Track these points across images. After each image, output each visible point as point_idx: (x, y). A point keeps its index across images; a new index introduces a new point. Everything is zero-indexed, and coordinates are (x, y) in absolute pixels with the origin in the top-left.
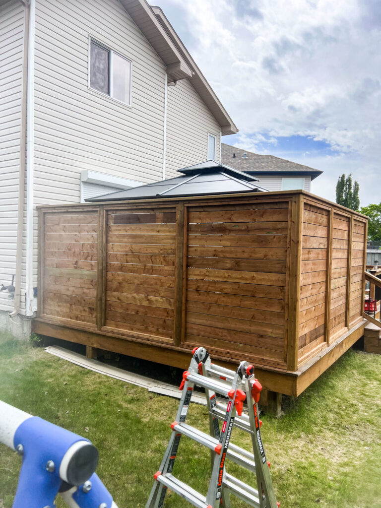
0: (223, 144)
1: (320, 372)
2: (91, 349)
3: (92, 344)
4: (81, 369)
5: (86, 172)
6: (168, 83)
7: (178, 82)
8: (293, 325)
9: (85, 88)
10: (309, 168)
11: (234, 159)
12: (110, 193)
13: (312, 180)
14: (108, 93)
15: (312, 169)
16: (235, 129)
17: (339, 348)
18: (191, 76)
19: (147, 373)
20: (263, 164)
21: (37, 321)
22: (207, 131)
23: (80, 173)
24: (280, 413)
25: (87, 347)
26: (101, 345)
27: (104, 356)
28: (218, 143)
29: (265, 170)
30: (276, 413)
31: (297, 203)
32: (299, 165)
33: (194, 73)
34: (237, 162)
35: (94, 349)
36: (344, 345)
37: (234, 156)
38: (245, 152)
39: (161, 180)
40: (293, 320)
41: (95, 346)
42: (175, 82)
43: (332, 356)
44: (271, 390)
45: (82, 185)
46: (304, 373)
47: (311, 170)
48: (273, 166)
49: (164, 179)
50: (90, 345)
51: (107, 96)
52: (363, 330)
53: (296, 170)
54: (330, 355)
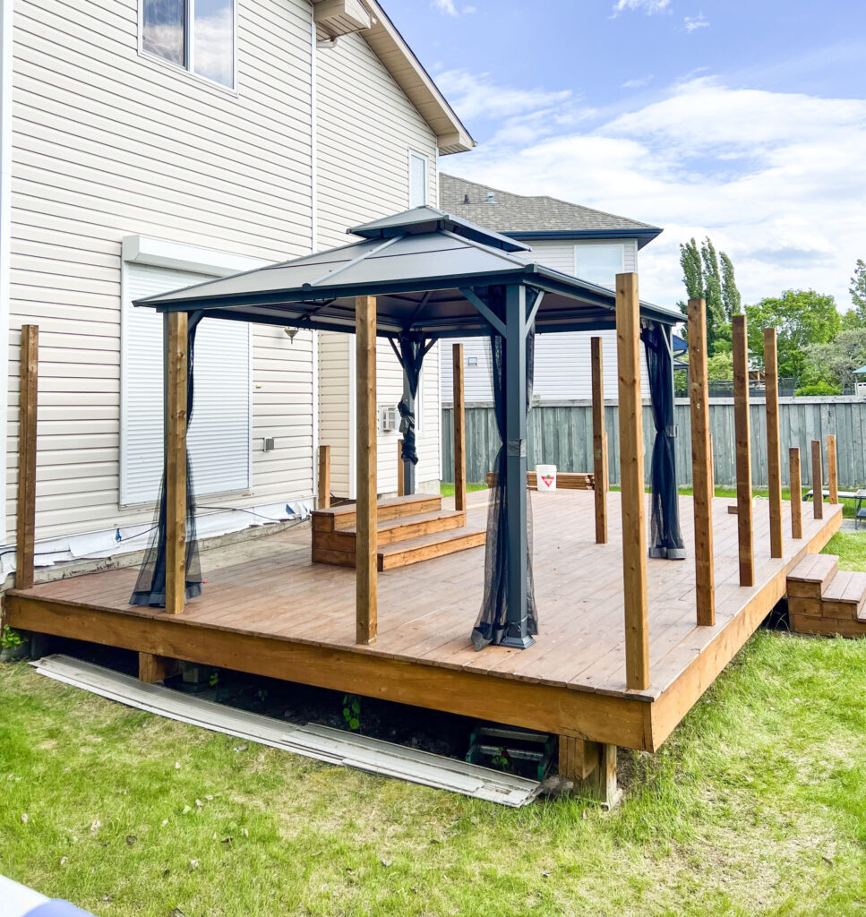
0: (441, 174)
1: (699, 687)
2: (150, 658)
3: (154, 647)
4: (127, 711)
5: (135, 239)
6: (318, 41)
7: (339, 41)
8: (634, 577)
9: (132, 54)
10: (632, 222)
11: (467, 207)
12: (191, 285)
13: (640, 247)
14: (185, 63)
15: (638, 224)
16: (470, 141)
17: (736, 628)
18: (369, 27)
19: (287, 714)
20: (531, 216)
21: (17, 597)
22: (406, 146)
23: (121, 243)
24: (614, 793)
25: (140, 653)
26: (175, 650)
27: (181, 675)
28: (432, 171)
29: (536, 229)
30: (604, 796)
31: (626, 293)
32: (609, 215)
33: (374, 21)
34: (473, 213)
35: (157, 658)
36: (747, 619)
37: (466, 201)
38: (491, 190)
39: (307, 252)
40: (633, 566)
41: (161, 651)
42: (333, 39)
43: (723, 647)
44: (591, 739)
45: (126, 268)
46: (665, 694)
47: (637, 227)
48: (553, 221)
49: (315, 252)
50: (149, 651)
51: (182, 70)
52: (785, 580)
53: (604, 227)
54: (719, 644)
